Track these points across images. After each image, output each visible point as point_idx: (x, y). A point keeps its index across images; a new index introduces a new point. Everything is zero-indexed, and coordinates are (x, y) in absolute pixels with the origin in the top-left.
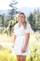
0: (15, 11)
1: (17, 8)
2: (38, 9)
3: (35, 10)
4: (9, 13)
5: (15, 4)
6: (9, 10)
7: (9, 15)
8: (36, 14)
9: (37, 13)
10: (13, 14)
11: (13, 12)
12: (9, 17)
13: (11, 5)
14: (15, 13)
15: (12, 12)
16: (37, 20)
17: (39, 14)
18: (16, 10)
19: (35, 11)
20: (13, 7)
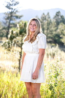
0: (15, 15)
1: (17, 11)
2: (48, 13)
3: (44, 14)
4: (6, 18)
5: (15, 5)
6: (5, 13)
7: (5, 21)
8: (45, 19)
9: (47, 19)
10: (11, 20)
11: (12, 16)
12: (5, 24)
13: (9, 5)
14: (14, 18)
15: (10, 16)
16: (46, 28)
17: (49, 20)
18: (15, 13)
19: (43, 16)
20: (12, 9)
